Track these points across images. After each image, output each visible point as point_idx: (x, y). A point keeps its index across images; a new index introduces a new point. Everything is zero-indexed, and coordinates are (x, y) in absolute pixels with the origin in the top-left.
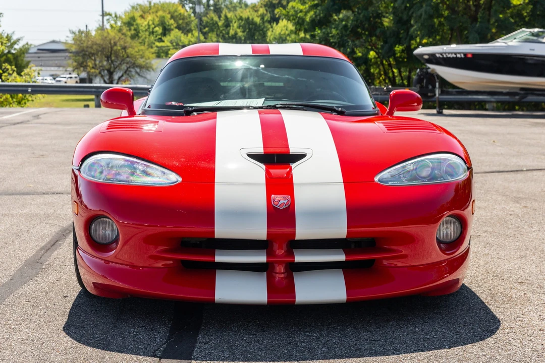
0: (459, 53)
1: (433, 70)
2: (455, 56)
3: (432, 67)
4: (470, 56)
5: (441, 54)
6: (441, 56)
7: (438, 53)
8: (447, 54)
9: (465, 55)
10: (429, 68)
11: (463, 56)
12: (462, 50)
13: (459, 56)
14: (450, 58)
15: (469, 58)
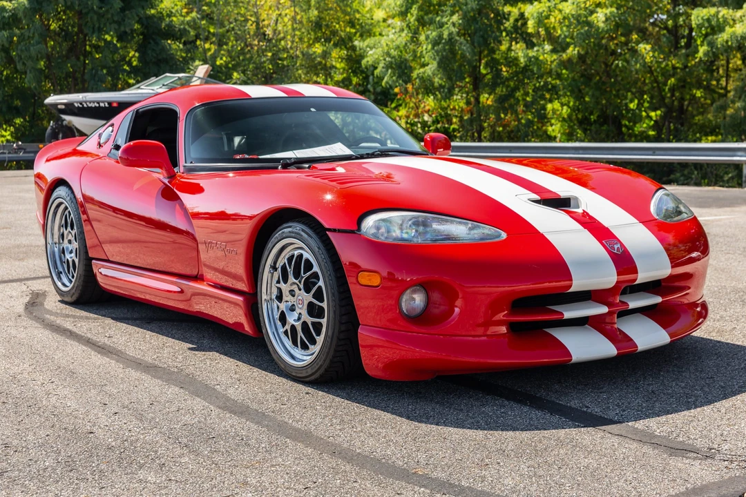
0: (103, 102)
1: (70, 122)
2: (97, 105)
3: (68, 119)
4: (115, 105)
5: (81, 104)
6: (81, 106)
7: (77, 102)
8: (88, 103)
9: (110, 103)
10: (65, 120)
11: (107, 105)
12: (107, 98)
13: (102, 105)
14: (91, 107)
15: (115, 107)
